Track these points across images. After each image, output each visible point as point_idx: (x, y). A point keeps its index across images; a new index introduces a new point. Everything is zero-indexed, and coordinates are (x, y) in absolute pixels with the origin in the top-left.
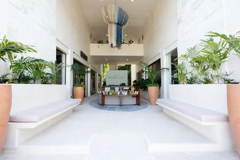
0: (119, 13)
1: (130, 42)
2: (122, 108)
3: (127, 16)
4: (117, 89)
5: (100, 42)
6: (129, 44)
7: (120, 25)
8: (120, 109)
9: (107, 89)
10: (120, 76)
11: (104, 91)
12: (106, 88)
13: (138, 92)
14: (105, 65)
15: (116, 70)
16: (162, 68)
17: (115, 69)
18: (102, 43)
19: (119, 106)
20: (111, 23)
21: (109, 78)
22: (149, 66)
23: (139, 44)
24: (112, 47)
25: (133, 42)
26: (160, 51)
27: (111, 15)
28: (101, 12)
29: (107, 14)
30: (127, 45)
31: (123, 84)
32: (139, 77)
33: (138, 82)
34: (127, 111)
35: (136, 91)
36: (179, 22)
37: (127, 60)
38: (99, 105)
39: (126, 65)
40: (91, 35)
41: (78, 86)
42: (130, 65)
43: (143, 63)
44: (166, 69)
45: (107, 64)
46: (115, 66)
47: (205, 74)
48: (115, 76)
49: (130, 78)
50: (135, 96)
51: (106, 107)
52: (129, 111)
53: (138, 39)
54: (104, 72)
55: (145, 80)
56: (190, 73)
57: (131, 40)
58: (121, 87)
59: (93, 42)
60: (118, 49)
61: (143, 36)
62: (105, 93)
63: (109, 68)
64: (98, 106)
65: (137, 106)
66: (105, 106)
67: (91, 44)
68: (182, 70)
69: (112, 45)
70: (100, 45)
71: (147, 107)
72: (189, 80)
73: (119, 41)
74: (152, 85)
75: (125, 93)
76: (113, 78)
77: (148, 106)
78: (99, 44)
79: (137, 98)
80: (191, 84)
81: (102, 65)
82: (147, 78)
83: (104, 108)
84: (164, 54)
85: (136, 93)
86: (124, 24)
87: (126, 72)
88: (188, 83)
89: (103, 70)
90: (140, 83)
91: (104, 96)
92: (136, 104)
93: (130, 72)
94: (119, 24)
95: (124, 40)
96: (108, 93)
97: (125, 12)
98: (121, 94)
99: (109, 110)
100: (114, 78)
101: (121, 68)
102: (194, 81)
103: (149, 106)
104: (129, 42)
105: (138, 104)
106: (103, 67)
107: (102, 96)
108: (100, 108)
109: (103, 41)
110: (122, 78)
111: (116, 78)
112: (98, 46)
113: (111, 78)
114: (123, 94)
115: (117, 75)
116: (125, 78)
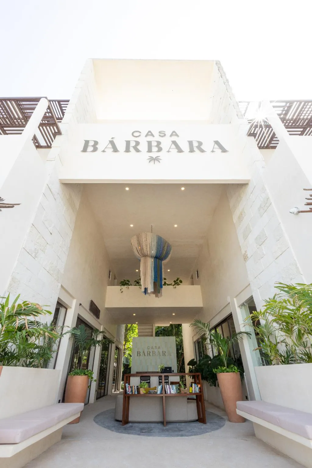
0: (158, 243)
1: (177, 282)
2: (167, 430)
3: (169, 247)
4: (154, 380)
5: (124, 283)
6: (175, 286)
7: (159, 259)
8: (163, 430)
9: (135, 381)
10: (161, 351)
11: (129, 384)
12: (132, 379)
13: (199, 386)
14: (129, 325)
15: (152, 336)
16: (237, 331)
17: (150, 334)
18: (127, 284)
19: (159, 424)
20: (145, 256)
21: (139, 354)
22: (215, 328)
23: (193, 285)
24: (145, 294)
25: (181, 282)
26: (229, 299)
27: (146, 246)
28: (130, 241)
29: (139, 244)
30: (171, 287)
31: (166, 368)
32: (200, 353)
33: (198, 363)
34: (178, 436)
35: (193, 384)
36: (245, 258)
37: (174, 314)
38: (116, 424)
39: (171, 325)
40: (110, 272)
41: (77, 374)
42: (180, 325)
43: (200, 322)
44: (245, 333)
45: (135, 323)
46: (150, 327)
47: (303, 344)
48: (149, 350)
49: (182, 354)
50: (194, 399)
51: (132, 426)
52: (182, 436)
53: (190, 277)
55: (212, 358)
56: (282, 342)
57: (177, 280)
58: (163, 375)
59: (112, 284)
60: (157, 296)
61: (197, 272)
62: (132, 391)
63: (137, 331)
64: (114, 426)
65: (199, 424)
66: (130, 424)
67: (108, 287)
68: (268, 337)
69: (146, 289)
70: (124, 288)
71: (221, 426)
72: (284, 357)
73: (158, 284)
74: (226, 369)
75: (172, 390)
76: (146, 354)
77: (223, 425)
78: (122, 287)
79: (197, 402)
80: (288, 363)
81: (124, 326)
82: (216, 354)
83: (127, 431)
84: (236, 306)
85: (195, 389)
86: (165, 257)
87: (172, 340)
88: (283, 362)
89: (126, 337)
90: (203, 367)
91: (129, 398)
92: (197, 418)
93: (182, 341)
94: (157, 258)
95: (165, 279)
96: (138, 389)
97: (166, 242)
98: (164, 392)
99: (139, 434)
100: (149, 354)
101: (163, 332)
102: (293, 359)
103: (227, 423)
104: (175, 281)
105: (201, 419)
106: (127, 330)
107: (125, 397)
108: (118, 430)
109: (129, 282)
110: (164, 354)
111: (153, 355)
112: (121, 290)
113: (141, 355)
114: (168, 393)
115: (154, 347)
116: (171, 355)
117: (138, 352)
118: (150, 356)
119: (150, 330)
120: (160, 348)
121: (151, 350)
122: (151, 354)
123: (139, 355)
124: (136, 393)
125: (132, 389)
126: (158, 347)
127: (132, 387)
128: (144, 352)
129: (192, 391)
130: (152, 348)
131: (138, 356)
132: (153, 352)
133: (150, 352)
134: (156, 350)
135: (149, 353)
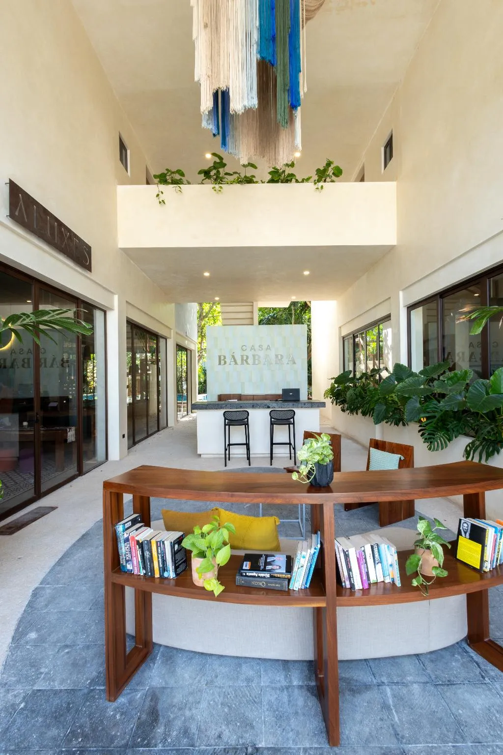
1: (326, 174)
4: (259, 418)
5: (168, 180)
6: (319, 184)
10: (272, 354)
14: (206, 307)
15: (252, 324)
17: (248, 321)
25: (338, 172)
30: (310, 185)
31: (286, 391)
37: (306, 273)
40: (122, 144)
46: (248, 309)
48: (245, 353)
54: (202, 335)
57: (329, 164)
61: (390, 143)
67: (119, 187)
69: (223, 98)
70: (169, 190)
76: (239, 361)
78: (162, 187)
81: (194, 307)
89: (201, 329)
100: (245, 360)
101: (273, 318)
104: (319, 171)
106: (201, 317)
109: (183, 175)
110: (279, 358)
111: (254, 364)
112: (158, 195)
113: (228, 363)
114: (352, 586)
115: (257, 347)
116: (294, 363)
117: (220, 357)
118: (247, 363)
119: (249, 315)
120: (269, 349)
121: (250, 354)
122: (250, 361)
123: (222, 362)
124: (171, 574)
125: (147, 554)
126: (265, 347)
127: (146, 547)
128: (233, 357)
129: (482, 561)
130: (253, 348)
131: (220, 364)
132: (254, 356)
133: (247, 357)
134: (261, 354)
135: (245, 358)
